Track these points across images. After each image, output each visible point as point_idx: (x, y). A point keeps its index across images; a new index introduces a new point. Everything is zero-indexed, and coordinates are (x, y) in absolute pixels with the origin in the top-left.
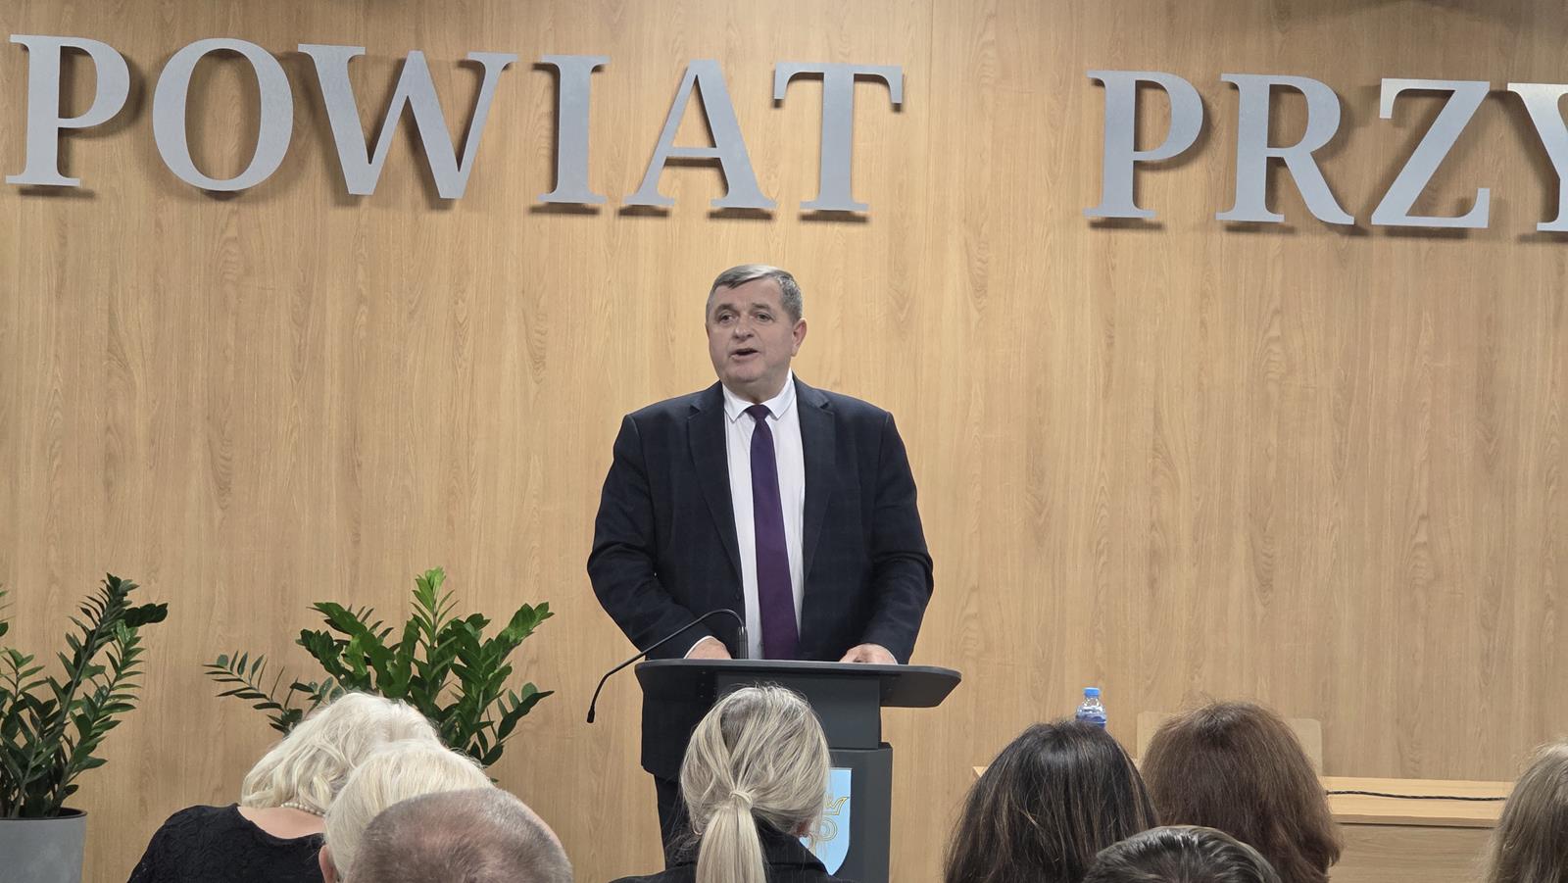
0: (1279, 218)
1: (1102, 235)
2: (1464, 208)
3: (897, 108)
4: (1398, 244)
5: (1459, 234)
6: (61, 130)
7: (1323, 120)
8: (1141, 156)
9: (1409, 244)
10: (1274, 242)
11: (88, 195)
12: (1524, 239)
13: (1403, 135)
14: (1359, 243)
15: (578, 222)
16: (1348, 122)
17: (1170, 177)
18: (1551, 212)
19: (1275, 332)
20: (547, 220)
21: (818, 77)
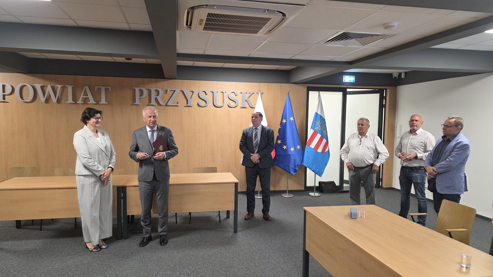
0: (156, 104)
1: (136, 106)
2: (178, 103)
5: (177, 106)
6: (3, 95)
7: (161, 93)
8: (140, 97)
9: (172, 107)
11: (8, 102)
12: (185, 106)
13: (170, 95)
14: (167, 107)
15: (72, 105)
16: (164, 93)
18: (187, 104)
21: (101, 88)
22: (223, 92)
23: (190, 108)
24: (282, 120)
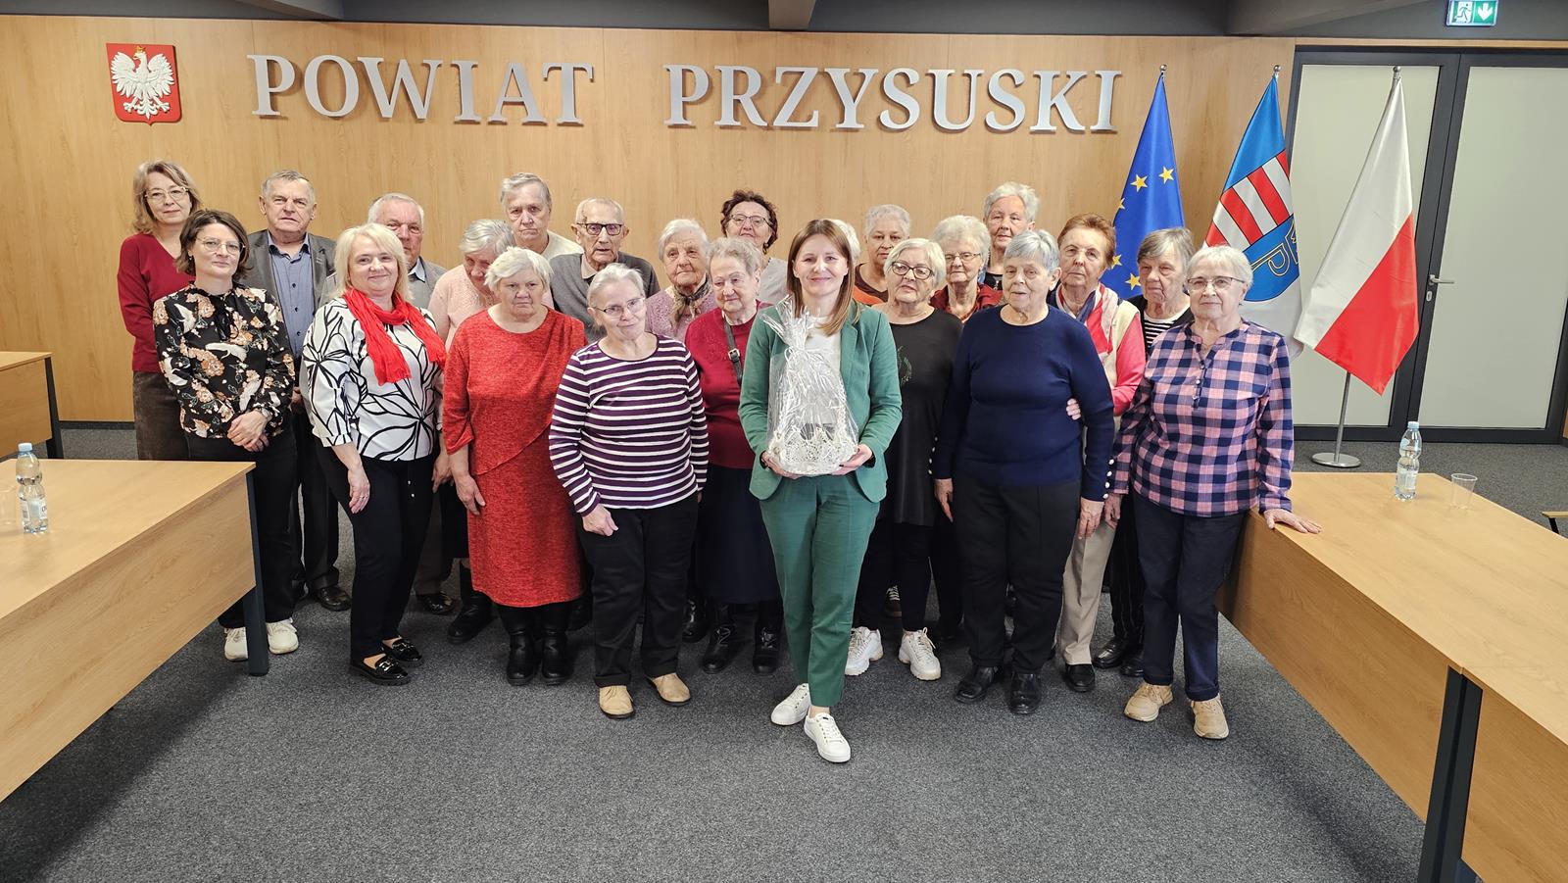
0: (738, 123)
1: (673, 130)
2: (809, 119)
3: (592, 81)
4: (784, 132)
5: (808, 129)
6: (271, 93)
7: (754, 84)
8: (686, 99)
9: (790, 132)
10: (739, 132)
11: (286, 118)
12: (832, 131)
13: (786, 90)
14: (770, 132)
15: (473, 126)
16: (764, 84)
17: (698, 107)
18: (842, 121)
19: (740, 168)
20: (461, 126)
21: (560, 68)
22: (969, 76)
23: (849, 133)
24: (1131, 178)
